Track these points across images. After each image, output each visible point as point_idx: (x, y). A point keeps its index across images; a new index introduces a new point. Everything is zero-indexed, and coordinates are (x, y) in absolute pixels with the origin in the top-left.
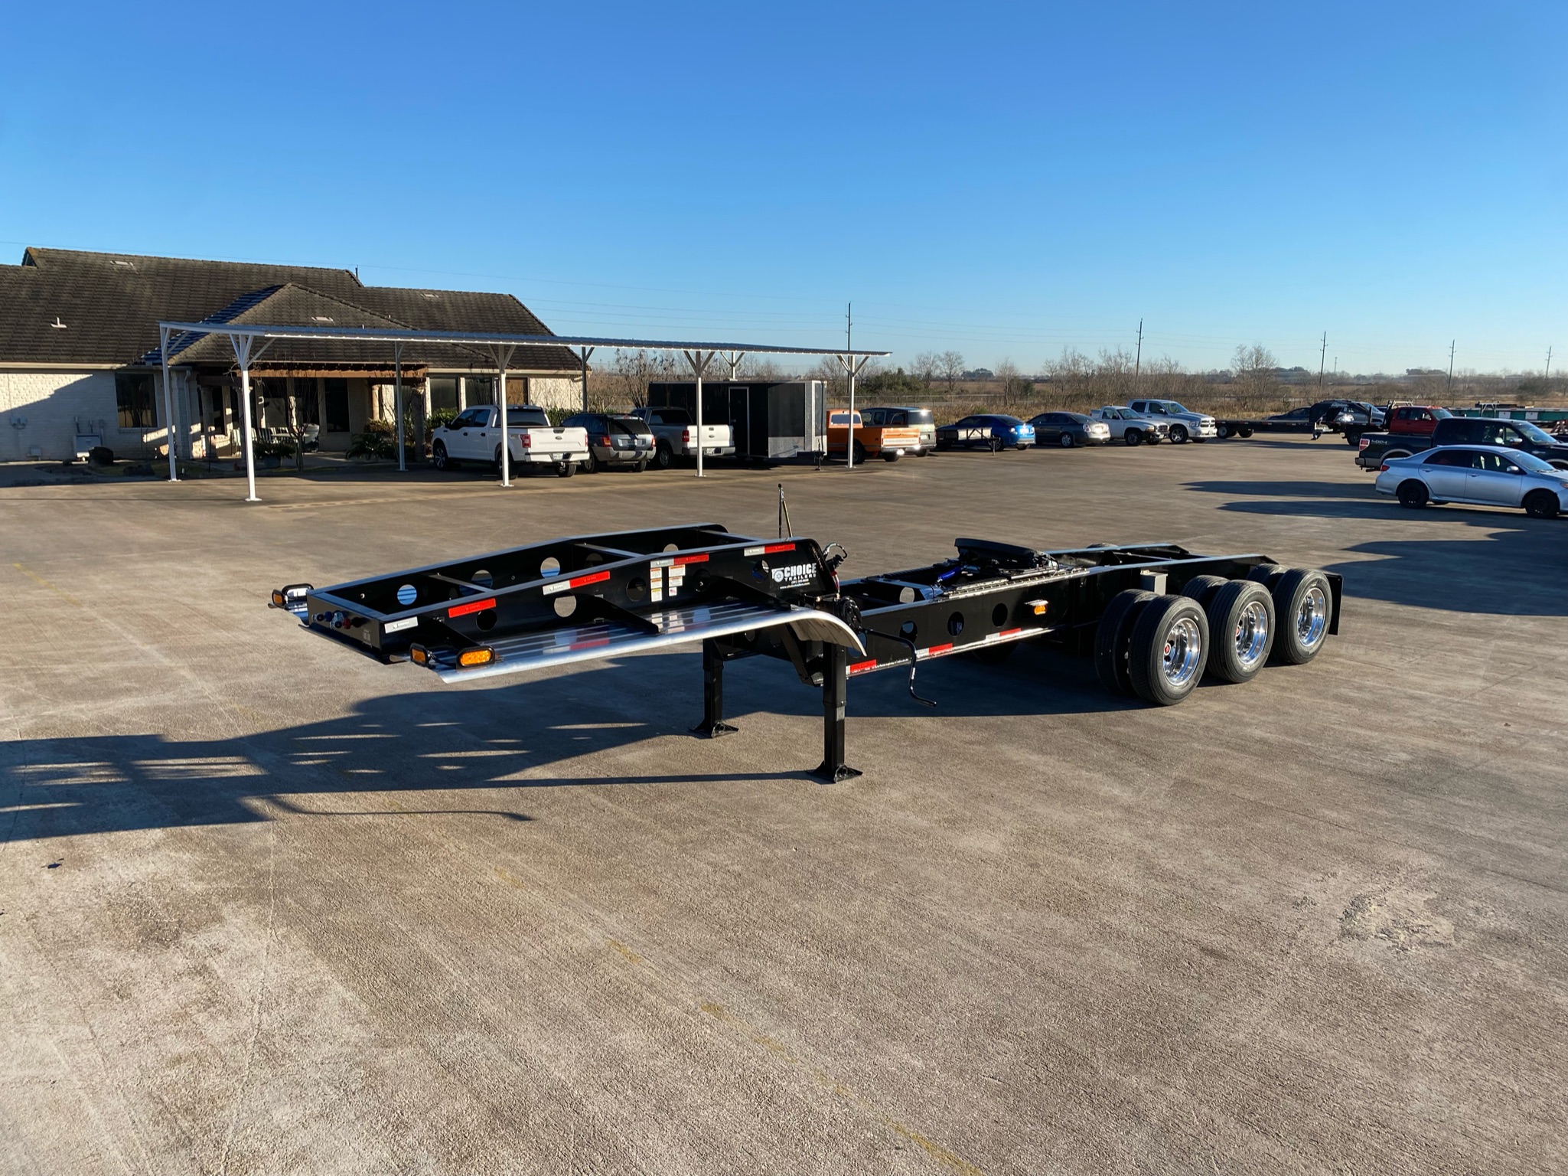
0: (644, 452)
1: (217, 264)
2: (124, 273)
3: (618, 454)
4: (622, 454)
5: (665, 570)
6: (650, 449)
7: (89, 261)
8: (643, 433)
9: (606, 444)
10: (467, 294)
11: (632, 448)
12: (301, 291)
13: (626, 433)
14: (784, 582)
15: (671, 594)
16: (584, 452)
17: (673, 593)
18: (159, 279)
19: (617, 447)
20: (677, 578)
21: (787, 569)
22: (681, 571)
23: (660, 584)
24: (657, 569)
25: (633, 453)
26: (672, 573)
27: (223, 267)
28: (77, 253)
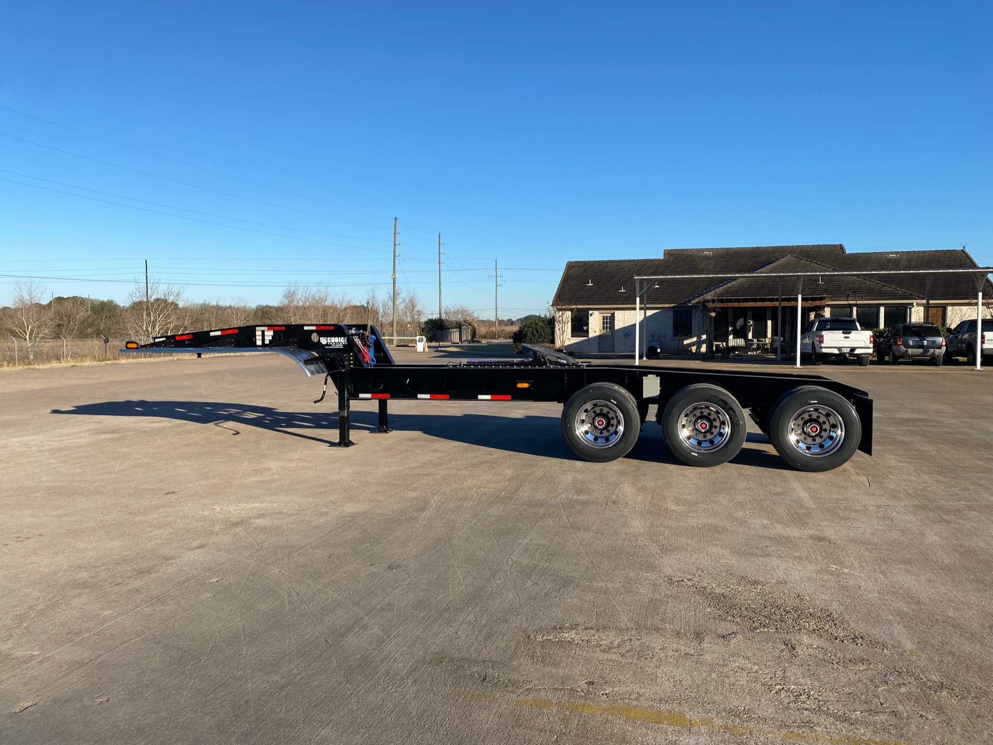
0: (932, 351)
1: (758, 248)
2: (706, 257)
3: (907, 351)
4: (910, 351)
5: (263, 332)
6: (940, 348)
7: (690, 253)
8: (934, 336)
9: (899, 343)
10: (924, 252)
11: (922, 347)
12: (796, 259)
13: (916, 336)
14: (327, 345)
15: (266, 343)
16: (868, 348)
17: (267, 342)
18: (721, 259)
19: (907, 346)
20: (269, 336)
21: (329, 338)
22: (271, 333)
23: (261, 338)
24: (259, 331)
25: (921, 350)
26: (266, 333)
27: (761, 249)
28: (686, 250)
